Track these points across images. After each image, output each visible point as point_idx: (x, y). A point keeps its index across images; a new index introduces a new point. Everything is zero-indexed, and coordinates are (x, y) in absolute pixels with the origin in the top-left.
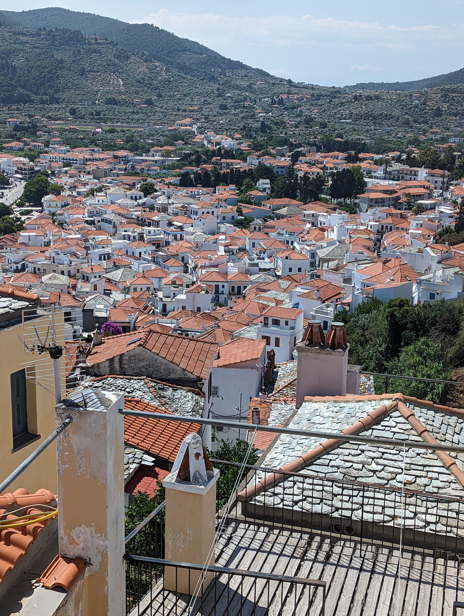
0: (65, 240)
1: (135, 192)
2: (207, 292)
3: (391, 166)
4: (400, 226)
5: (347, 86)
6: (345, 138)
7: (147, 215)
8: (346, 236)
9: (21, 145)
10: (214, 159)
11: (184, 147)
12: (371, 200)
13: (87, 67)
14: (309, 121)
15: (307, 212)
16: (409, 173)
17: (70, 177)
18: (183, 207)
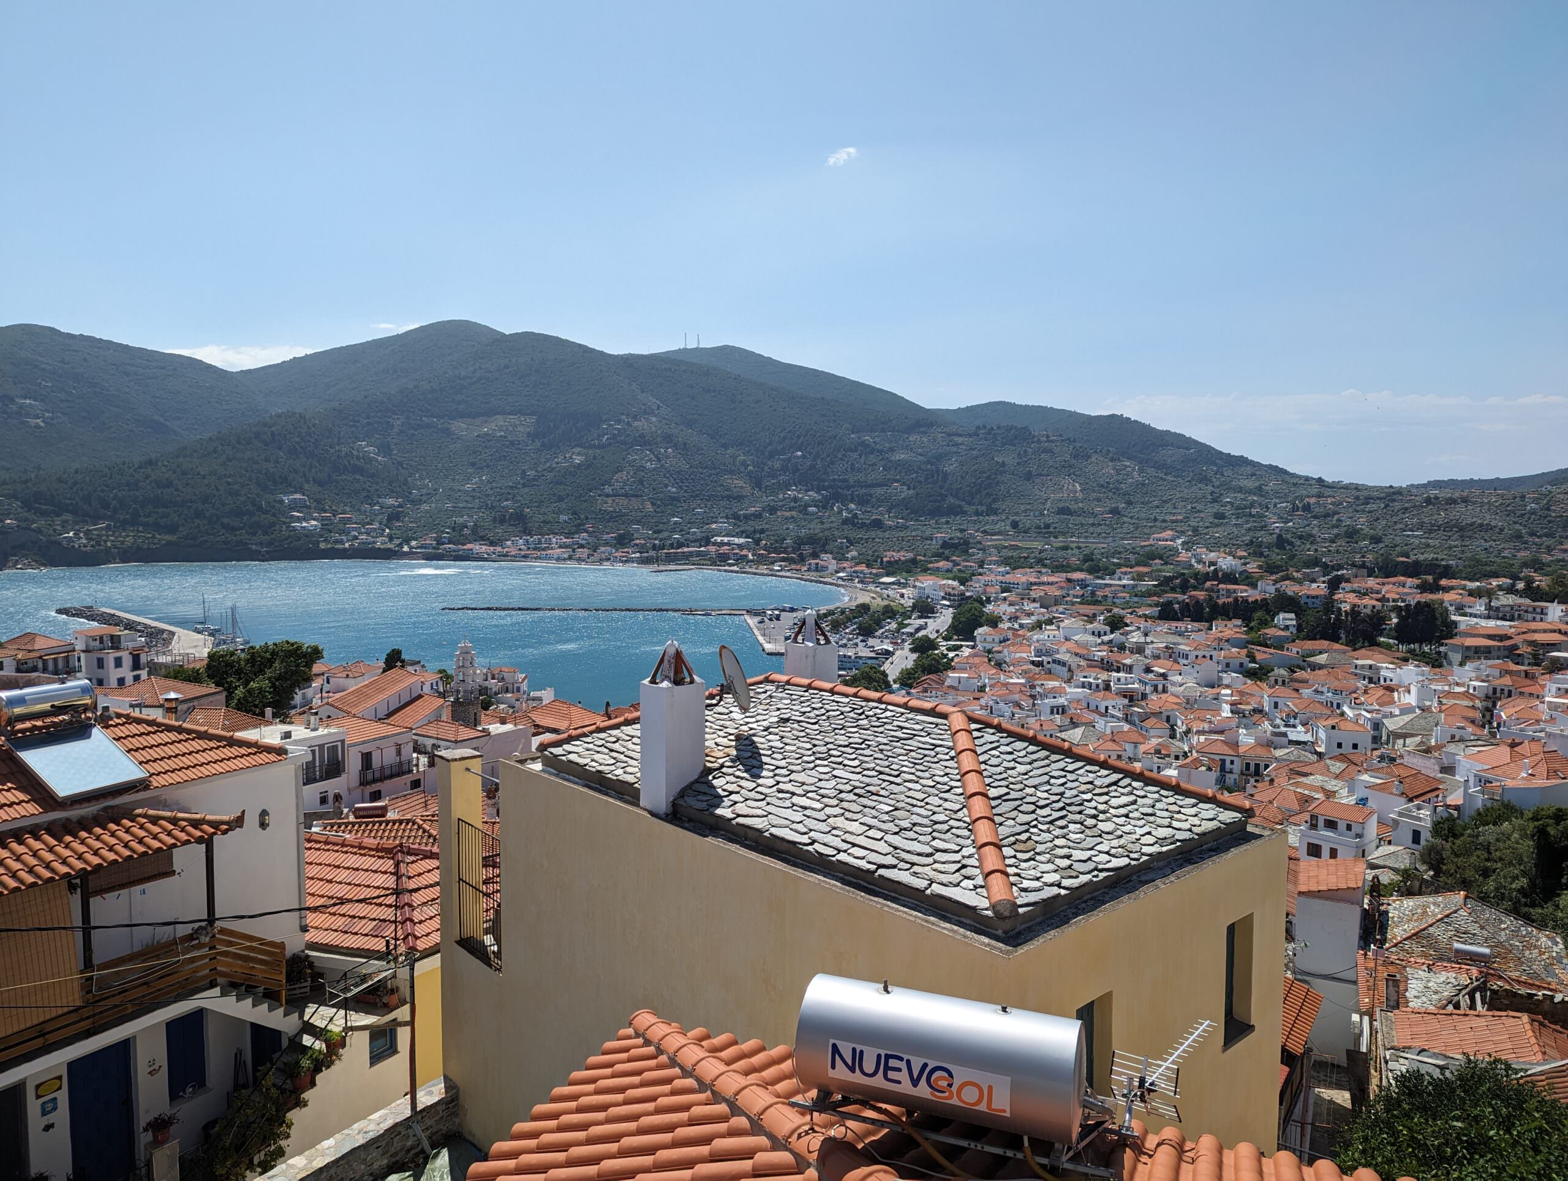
0: (1006, 685)
1: (1096, 626)
2: (1209, 769)
3: (1497, 599)
4: (1526, 690)
5: (1412, 485)
6: (1413, 558)
7: (1116, 657)
8: (1431, 700)
9: (949, 565)
10: (1208, 584)
11: (1164, 567)
12: (1468, 648)
13: (1034, 469)
14: (1352, 534)
15: (1360, 662)
16: (1530, 609)
17: (1010, 605)
18: (1167, 647)
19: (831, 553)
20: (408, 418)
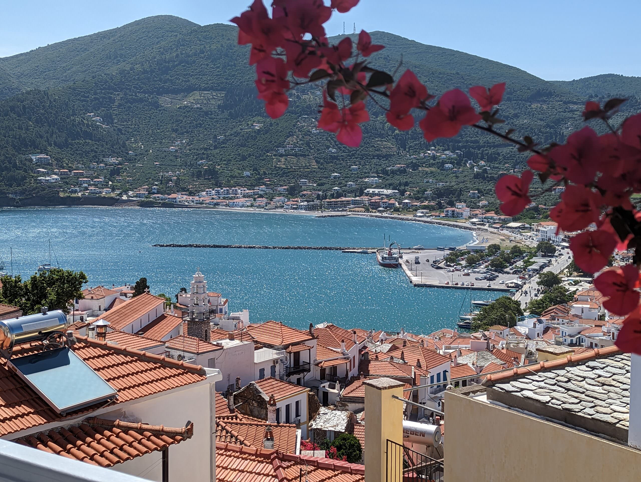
19: (465, 202)
20: (125, 94)
